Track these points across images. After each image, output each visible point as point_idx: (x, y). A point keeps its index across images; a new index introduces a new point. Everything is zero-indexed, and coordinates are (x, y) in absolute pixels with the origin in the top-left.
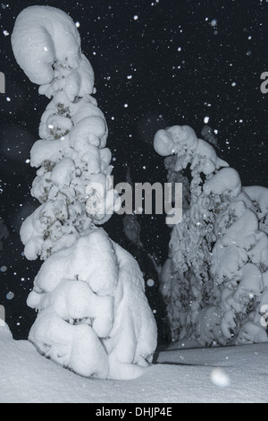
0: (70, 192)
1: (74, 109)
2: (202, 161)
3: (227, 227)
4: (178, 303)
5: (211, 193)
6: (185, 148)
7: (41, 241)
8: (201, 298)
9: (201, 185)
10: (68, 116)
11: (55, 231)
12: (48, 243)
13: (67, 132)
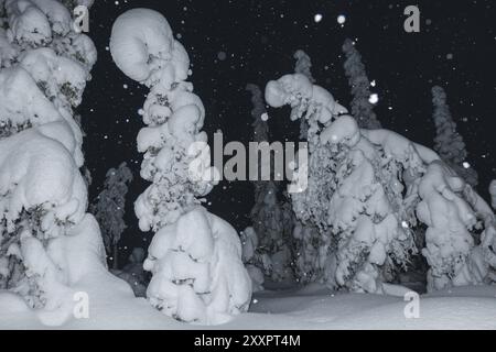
0: (171, 177)
1: (172, 96)
2: (318, 108)
3: (345, 177)
4: (310, 247)
5: (328, 143)
6: (299, 96)
7: (151, 217)
8: (329, 242)
9: (318, 133)
10: (167, 104)
11: (162, 209)
12: (157, 219)
13: (167, 118)
